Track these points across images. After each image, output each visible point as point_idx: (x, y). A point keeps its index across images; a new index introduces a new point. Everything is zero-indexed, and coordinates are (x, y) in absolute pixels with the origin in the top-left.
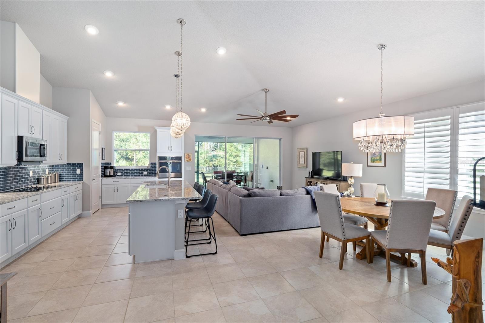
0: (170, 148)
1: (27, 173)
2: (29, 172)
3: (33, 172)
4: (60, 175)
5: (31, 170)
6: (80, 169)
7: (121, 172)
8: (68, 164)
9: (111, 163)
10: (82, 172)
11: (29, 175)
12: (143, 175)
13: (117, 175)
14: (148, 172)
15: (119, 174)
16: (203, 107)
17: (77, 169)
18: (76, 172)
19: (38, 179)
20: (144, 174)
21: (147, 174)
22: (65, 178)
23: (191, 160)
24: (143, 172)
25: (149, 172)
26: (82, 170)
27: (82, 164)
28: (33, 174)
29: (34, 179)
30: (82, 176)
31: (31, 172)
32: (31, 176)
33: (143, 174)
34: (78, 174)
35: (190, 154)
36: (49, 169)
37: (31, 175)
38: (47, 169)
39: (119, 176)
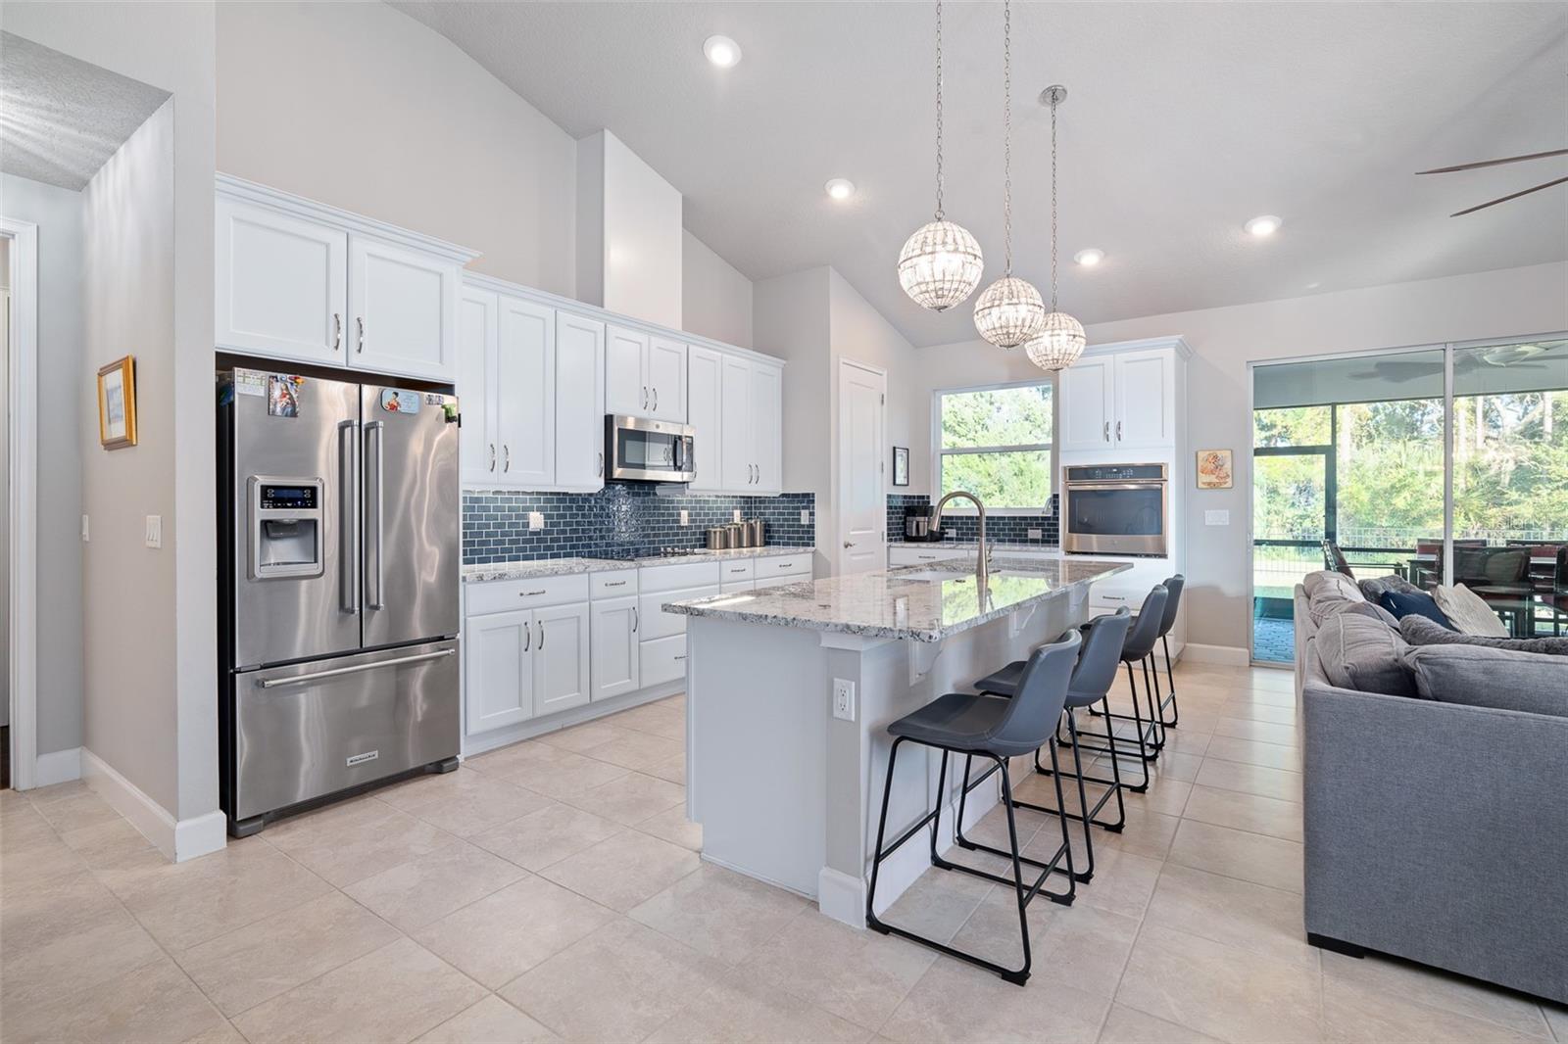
0: (1112, 433)
1: (672, 515)
2: (679, 515)
3: (690, 515)
4: (767, 529)
5: (683, 508)
6: (807, 511)
7: (958, 529)
8: (783, 495)
9: (928, 497)
10: (813, 520)
11: (678, 521)
12: (1026, 541)
13: (946, 536)
14: (1043, 530)
15: (952, 533)
16: (1256, 213)
17: (803, 512)
18: (799, 520)
19: (705, 533)
20: (1030, 536)
21: (1040, 537)
22: (779, 538)
23: (1229, 480)
24: (1026, 530)
25: (1049, 530)
26: (812, 514)
27: (813, 494)
28: (692, 521)
29: (694, 534)
30: (813, 532)
31: (684, 514)
32: (682, 524)
33: (1026, 535)
34: (803, 526)
35: (1220, 454)
36: (742, 508)
37: (684, 520)
38: (736, 508)
39: (951, 539)
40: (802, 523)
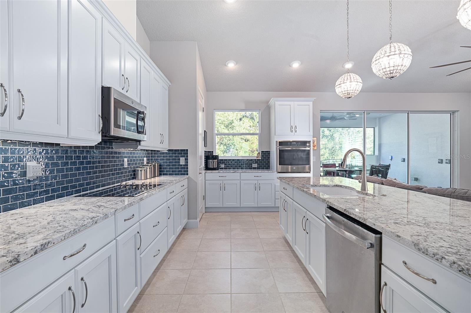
0: (293, 129)
1: (120, 161)
2: (123, 161)
3: (128, 161)
4: (160, 167)
5: (125, 157)
6: (184, 158)
7: (225, 164)
8: (169, 150)
9: (212, 152)
10: (187, 162)
11: (123, 165)
12: (251, 168)
13: (220, 167)
14: (258, 164)
15: (223, 166)
17: (181, 158)
18: (179, 162)
19: (134, 171)
20: (253, 167)
21: (257, 167)
22: (167, 171)
23: (316, 147)
24: (252, 164)
25: (260, 164)
26: (186, 160)
27: (187, 150)
28: (129, 164)
29: (129, 172)
30: (187, 168)
31: (126, 160)
32: (125, 167)
33: (252, 166)
34: (182, 165)
36: (147, 157)
37: (126, 165)
38: (144, 157)
39: (222, 168)
40: (181, 164)
